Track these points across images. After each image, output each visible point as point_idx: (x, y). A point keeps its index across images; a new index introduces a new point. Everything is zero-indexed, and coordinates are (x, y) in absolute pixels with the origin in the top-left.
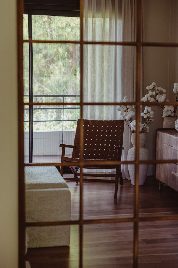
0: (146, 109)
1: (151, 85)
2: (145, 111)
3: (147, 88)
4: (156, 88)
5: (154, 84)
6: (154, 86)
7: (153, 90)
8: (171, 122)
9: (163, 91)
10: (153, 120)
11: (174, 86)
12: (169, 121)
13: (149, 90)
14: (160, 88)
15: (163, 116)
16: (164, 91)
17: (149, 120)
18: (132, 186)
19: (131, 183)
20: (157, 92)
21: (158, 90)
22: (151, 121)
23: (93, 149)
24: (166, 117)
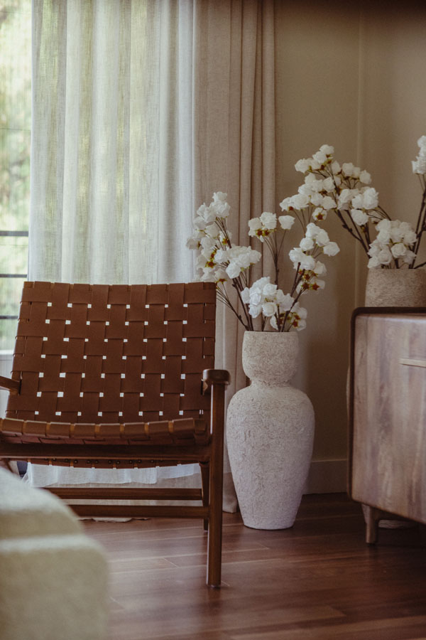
0: (308, 234)
1: (318, 153)
2: (306, 243)
3: (301, 166)
4: (336, 167)
5: (325, 149)
6: (328, 156)
7: (322, 172)
8: (403, 288)
9: (362, 180)
10: (321, 284)
11: (419, 149)
12: (393, 284)
13: (307, 174)
14: (348, 169)
15: (372, 264)
16: (365, 177)
17: (306, 286)
18: (246, 531)
19: (242, 521)
20: (338, 180)
21: (340, 173)
22: (315, 287)
23: (92, 393)
24: (383, 266)
